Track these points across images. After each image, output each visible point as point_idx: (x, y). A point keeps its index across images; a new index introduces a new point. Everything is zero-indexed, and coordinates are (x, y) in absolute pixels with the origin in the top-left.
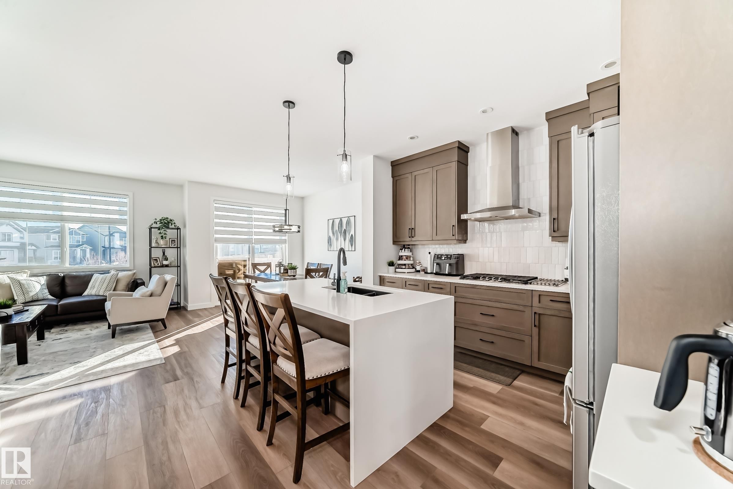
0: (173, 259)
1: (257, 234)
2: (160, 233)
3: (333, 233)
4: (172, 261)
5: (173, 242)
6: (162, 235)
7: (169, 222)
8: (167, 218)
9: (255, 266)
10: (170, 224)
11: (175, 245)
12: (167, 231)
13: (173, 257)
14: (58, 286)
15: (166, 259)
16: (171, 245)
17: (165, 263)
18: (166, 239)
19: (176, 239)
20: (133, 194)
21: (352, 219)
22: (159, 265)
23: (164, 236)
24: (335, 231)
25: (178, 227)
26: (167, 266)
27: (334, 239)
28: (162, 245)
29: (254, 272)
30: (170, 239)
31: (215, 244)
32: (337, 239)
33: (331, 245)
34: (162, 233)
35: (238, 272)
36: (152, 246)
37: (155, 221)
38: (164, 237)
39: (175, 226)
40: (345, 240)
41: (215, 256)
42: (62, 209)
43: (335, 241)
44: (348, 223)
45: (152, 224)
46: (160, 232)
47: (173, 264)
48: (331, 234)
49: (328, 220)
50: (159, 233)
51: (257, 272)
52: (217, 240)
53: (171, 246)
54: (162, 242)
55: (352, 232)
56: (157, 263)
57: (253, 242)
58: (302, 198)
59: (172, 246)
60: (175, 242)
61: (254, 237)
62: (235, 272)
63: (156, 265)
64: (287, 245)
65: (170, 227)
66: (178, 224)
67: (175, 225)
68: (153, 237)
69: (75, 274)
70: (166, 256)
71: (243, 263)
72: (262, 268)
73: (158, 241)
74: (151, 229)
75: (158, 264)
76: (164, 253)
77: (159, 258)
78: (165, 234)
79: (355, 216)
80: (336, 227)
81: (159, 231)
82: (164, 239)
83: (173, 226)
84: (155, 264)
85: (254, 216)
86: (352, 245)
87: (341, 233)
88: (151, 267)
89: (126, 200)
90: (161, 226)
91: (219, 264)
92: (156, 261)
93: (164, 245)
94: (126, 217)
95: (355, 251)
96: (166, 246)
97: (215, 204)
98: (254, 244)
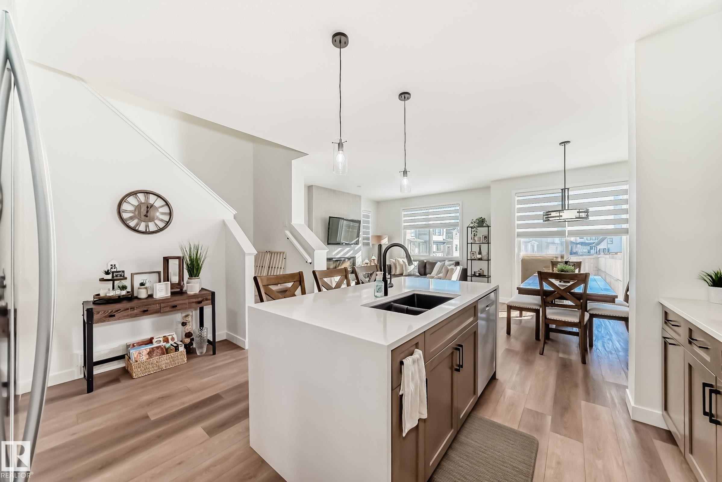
0: (485, 253)
4: (484, 255)
5: (485, 238)
6: (474, 233)
7: (482, 221)
8: (481, 218)
13: (485, 251)
14: (423, 268)
15: (481, 254)
16: (485, 241)
19: (487, 236)
20: (462, 202)
25: (488, 224)
26: (480, 259)
30: (483, 236)
31: (519, 239)
34: (474, 231)
37: (472, 221)
41: (517, 252)
42: (429, 219)
45: (469, 224)
47: (484, 258)
52: (519, 235)
53: (483, 242)
56: (474, 257)
57: (567, 235)
60: (487, 239)
61: (569, 229)
66: (488, 222)
69: (431, 261)
70: (481, 251)
76: (480, 248)
77: (476, 252)
78: (477, 232)
83: (485, 225)
84: (472, 257)
88: (467, 260)
89: (458, 208)
90: (474, 226)
91: (522, 260)
92: (473, 254)
93: (478, 241)
94: (458, 221)
96: (480, 242)
97: (517, 197)
98: (567, 237)
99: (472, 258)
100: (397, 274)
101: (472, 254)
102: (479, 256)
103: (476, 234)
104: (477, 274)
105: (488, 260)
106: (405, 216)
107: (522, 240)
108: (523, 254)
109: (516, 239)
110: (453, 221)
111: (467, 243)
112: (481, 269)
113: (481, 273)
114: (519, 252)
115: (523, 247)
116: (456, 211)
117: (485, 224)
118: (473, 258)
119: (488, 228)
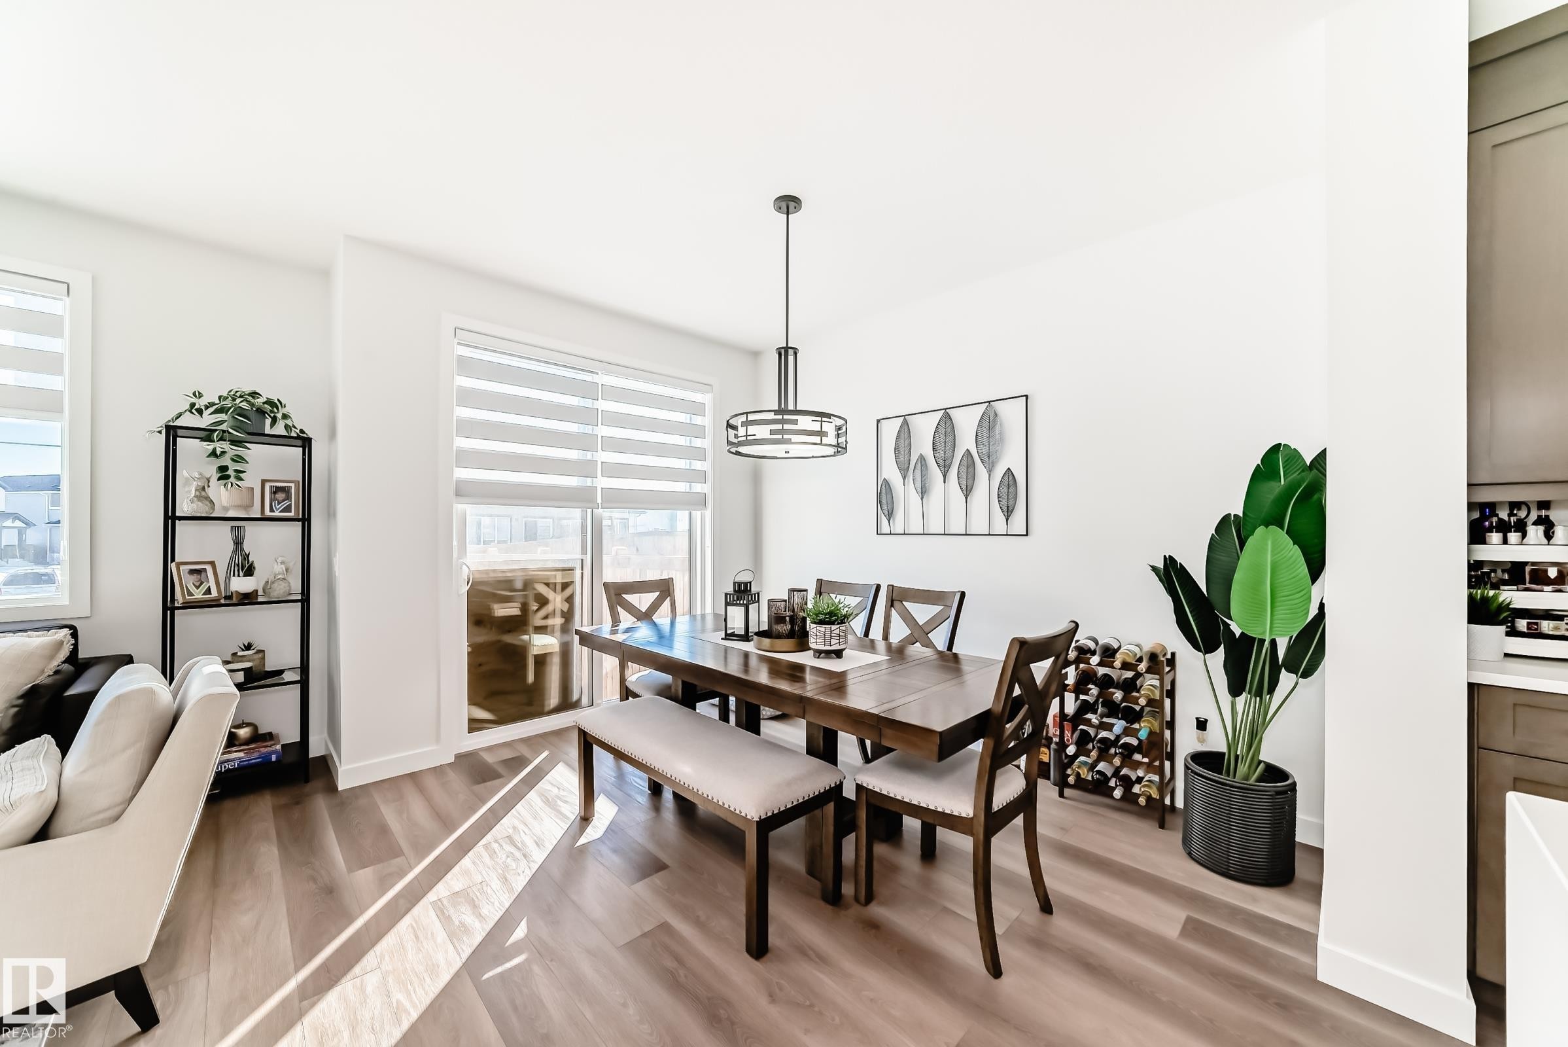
0: (279, 568)
1: (613, 470)
2: (213, 454)
4: (271, 578)
5: (280, 496)
6: (226, 461)
7: (261, 412)
8: (254, 394)
9: (617, 593)
10: (268, 421)
11: (288, 509)
12: (249, 449)
13: (280, 560)
15: (249, 572)
16: (272, 510)
17: (241, 584)
18: (241, 479)
19: (292, 485)
21: (1012, 414)
22: (214, 593)
23: (232, 467)
24: (912, 458)
25: (302, 431)
26: (248, 599)
27: (905, 493)
28: (226, 509)
29: (616, 620)
30: (263, 482)
31: (460, 507)
32: (923, 492)
33: (890, 515)
34: (223, 453)
35: (538, 610)
36: (178, 514)
37: (194, 400)
38: (230, 472)
39: (286, 427)
40: (968, 491)
41: (455, 555)
43: (914, 497)
44: (989, 423)
45: (179, 415)
46: (214, 450)
47: (278, 591)
48: (891, 472)
49: (878, 421)
50: (209, 456)
51: (626, 619)
52: (463, 491)
53: (268, 513)
54: (223, 497)
55: (1011, 458)
56: (204, 588)
57: (599, 501)
59: (277, 514)
60: (288, 498)
62: (524, 608)
63: (198, 595)
64: (708, 513)
65: (268, 430)
66: (302, 421)
67: (289, 422)
68: (182, 474)
70: (246, 557)
71: (559, 579)
72: (642, 601)
73: (211, 492)
74: (172, 433)
75: (209, 591)
76: (238, 543)
77: (212, 563)
78: (238, 459)
79: (1027, 396)
80: (923, 444)
81: (210, 447)
82: (232, 479)
83: (280, 429)
85: (603, 405)
86: (1008, 512)
87: (945, 471)
90: (223, 427)
92: (195, 577)
95: (1027, 535)
96: (248, 514)
97: (459, 344)
98: (600, 507)
99: (190, 594)
101: (192, 572)
102: (237, 585)
103: (237, 471)
105: (305, 600)
109: (455, 508)
114: (462, 556)
119: (301, 449)
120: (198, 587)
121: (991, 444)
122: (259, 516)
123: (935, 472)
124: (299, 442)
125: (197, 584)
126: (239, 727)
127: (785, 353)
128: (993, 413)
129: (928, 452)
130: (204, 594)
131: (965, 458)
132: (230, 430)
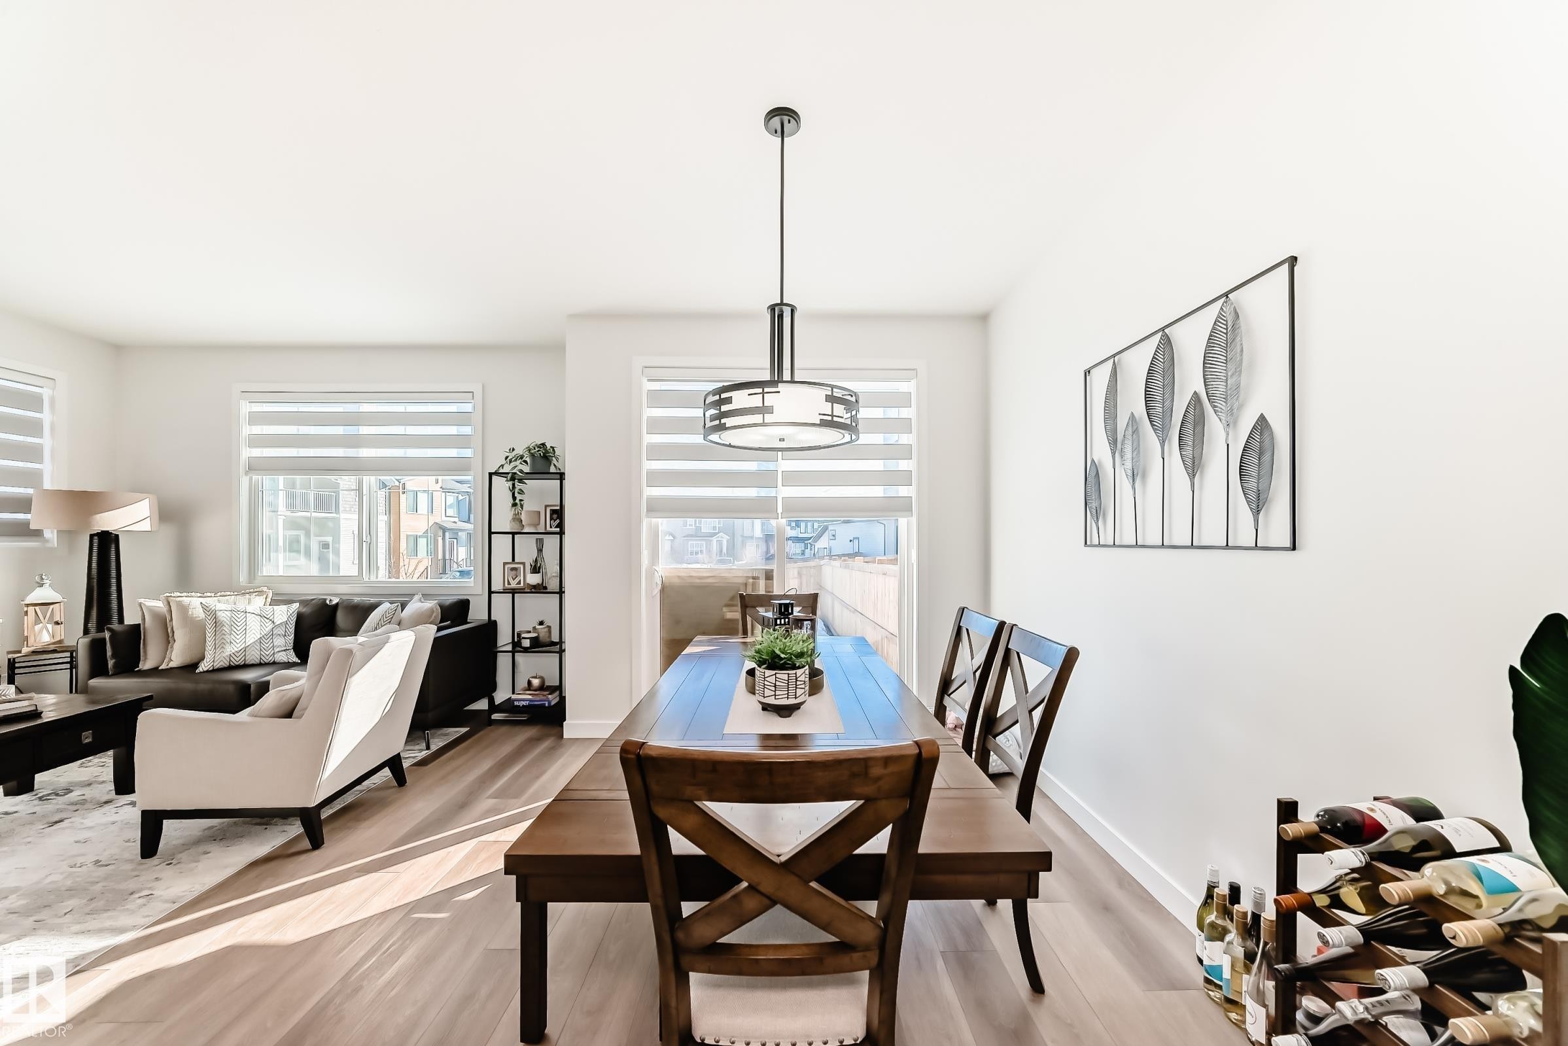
1: (792, 478)
3: (1113, 442)
5: (552, 516)
7: (545, 458)
8: (544, 445)
10: (548, 463)
11: (559, 526)
14: (320, 629)
16: (551, 527)
22: (522, 584)
24: (1122, 422)
25: (561, 469)
28: (524, 526)
30: (546, 506)
31: (651, 521)
32: (1136, 475)
33: (1098, 513)
34: (514, 488)
37: (508, 454)
39: (555, 467)
40: (1194, 467)
43: (1124, 484)
44: (1224, 335)
45: (501, 466)
48: (1101, 451)
49: (1085, 369)
52: (657, 507)
53: (549, 529)
54: (523, 518)
56: (517, 580)
57: (780, 510)
58: (983, 318)
59: (553, 529)
60: (559, 517)
61: (786, 492)
64: (914, 520)
66: (561, 462)
69: (354, 598)
75: (519, 583)
77: (524, 564)
79: (1292, 260)
80: (1133, 402)
81: (509, 485)
83: (551, 470)
84: (511, 580)
86: (1258, 504)
87: (1162, 433)
88: (490, 592)
89: (468, 408)
90: (515, 472)
91: (663, 590)
92: (514, 572)
93: (530, 525)
94: (468, 453)
95: (1294, 548)
96: (537, 530)
97: (649, 380)
98: (780, 517)
99: (509, 584)
100: (172, 665)
101: (513, 569)
102: (533, 579)
103: (521, 500)
104: (526, 643)
105: (561, 592)
106: (254, 419)
107: (664, 524)
108: (666, 568)
109: (645, 522)
110: (453, 453)
111: (490, 533)
112: (541, 623)
113: (541, 635)
114: (653, 565)
115: (665, 546)
116: (461, 419)
117: (552, 466)
118: (514, 585)
119: (559, 481)
120: (514, 579)
121: (1229, 374)
122: (544, 531)
123: (1151, 438)
124: (558, 476)
125: (514, 577)
126: (535, 677)
127: (778, 313)
128: (1233, 313)
129: (1140, 409)
130: (517, 584)
131: (1191, 411)
132: (518, 473)
